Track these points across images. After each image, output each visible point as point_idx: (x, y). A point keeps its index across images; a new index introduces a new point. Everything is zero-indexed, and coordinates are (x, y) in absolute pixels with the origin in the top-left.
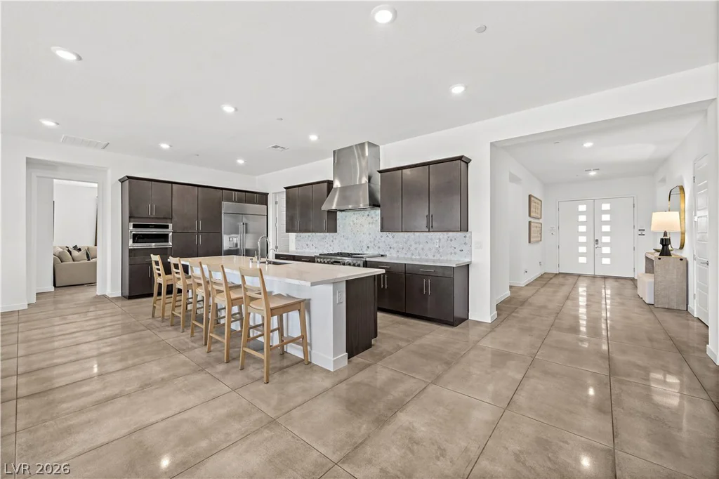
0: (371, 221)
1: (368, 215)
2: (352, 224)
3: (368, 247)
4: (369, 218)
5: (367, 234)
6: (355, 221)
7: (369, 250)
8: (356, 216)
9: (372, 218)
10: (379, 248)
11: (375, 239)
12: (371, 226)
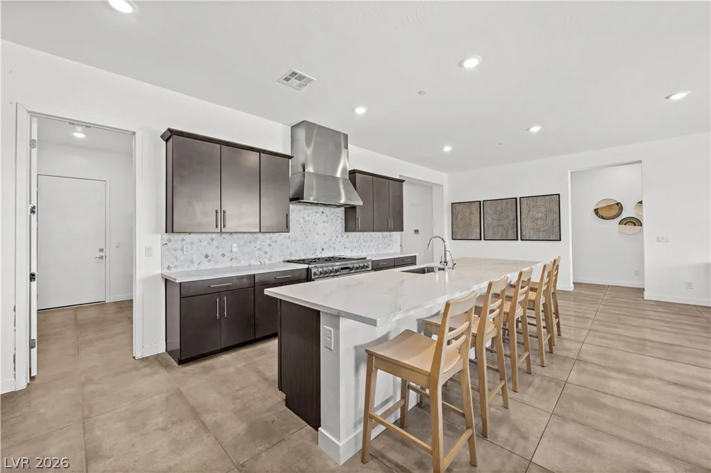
0: (326, 219)
1: (323, 212)
2: (302, 221)
3: (323, 249)
4: (324, 215)
5: (321, 234)
6: (307, 218)
7: (324, 252)
8: (307, 212)
9: (327, 216)
10: (334, 249)
11: (330, 240)
12: (326, 224)
